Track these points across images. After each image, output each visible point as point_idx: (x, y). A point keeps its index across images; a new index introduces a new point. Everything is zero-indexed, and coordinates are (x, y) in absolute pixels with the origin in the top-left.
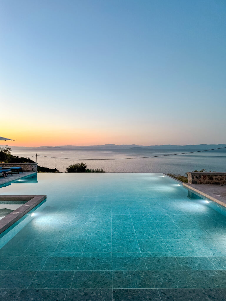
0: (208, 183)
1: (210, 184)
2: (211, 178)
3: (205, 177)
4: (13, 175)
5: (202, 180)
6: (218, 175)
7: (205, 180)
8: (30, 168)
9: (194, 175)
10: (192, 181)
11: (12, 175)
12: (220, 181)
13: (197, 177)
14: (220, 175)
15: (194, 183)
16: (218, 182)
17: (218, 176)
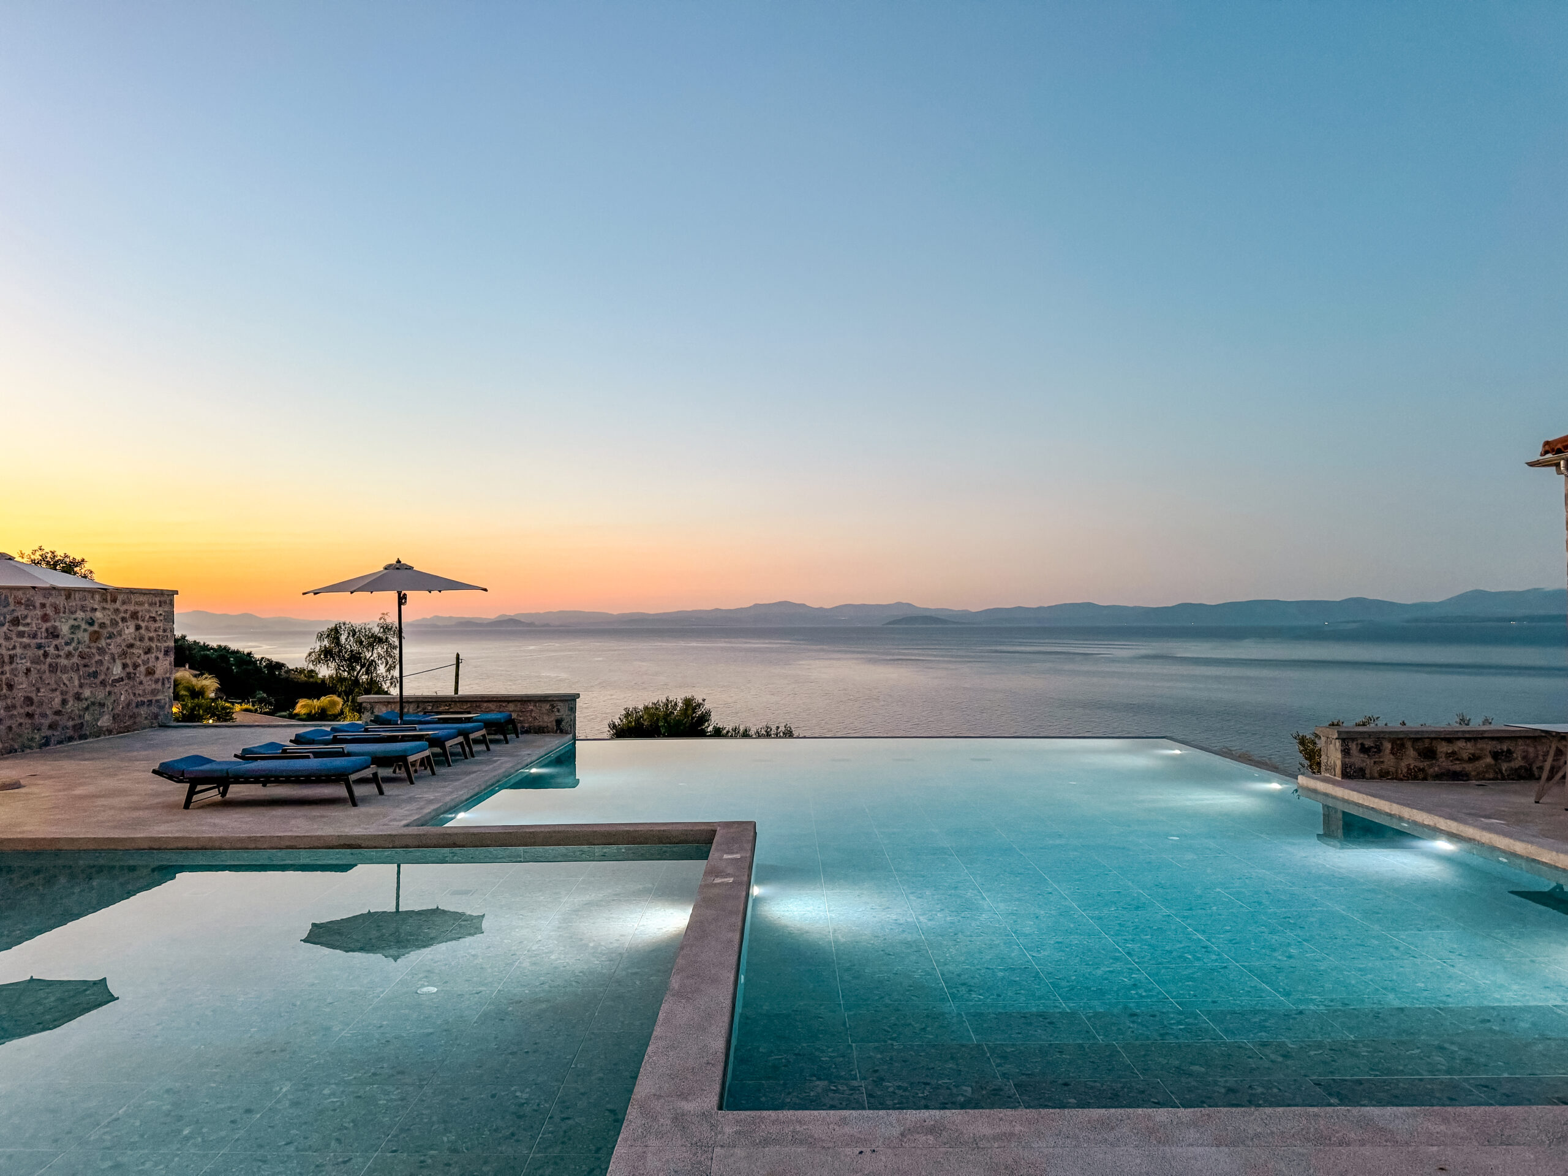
0: (1415, 776)
1: (1425, 779)
2: (1429, 754)
3: (1403, 746)
4: (492, 747)
5: (1388, 760)
6: (1458, 739)
7: (1399, 759)
8: (546, 718)
9: (1353, 740)
10: (1344, 766)
11: (488, 749)
12: (1469, 767)
13: (1364, 750)
14: (1468, 740)
15: (1351, 774)
16: (1457, 767)
17: (1461, 744)
